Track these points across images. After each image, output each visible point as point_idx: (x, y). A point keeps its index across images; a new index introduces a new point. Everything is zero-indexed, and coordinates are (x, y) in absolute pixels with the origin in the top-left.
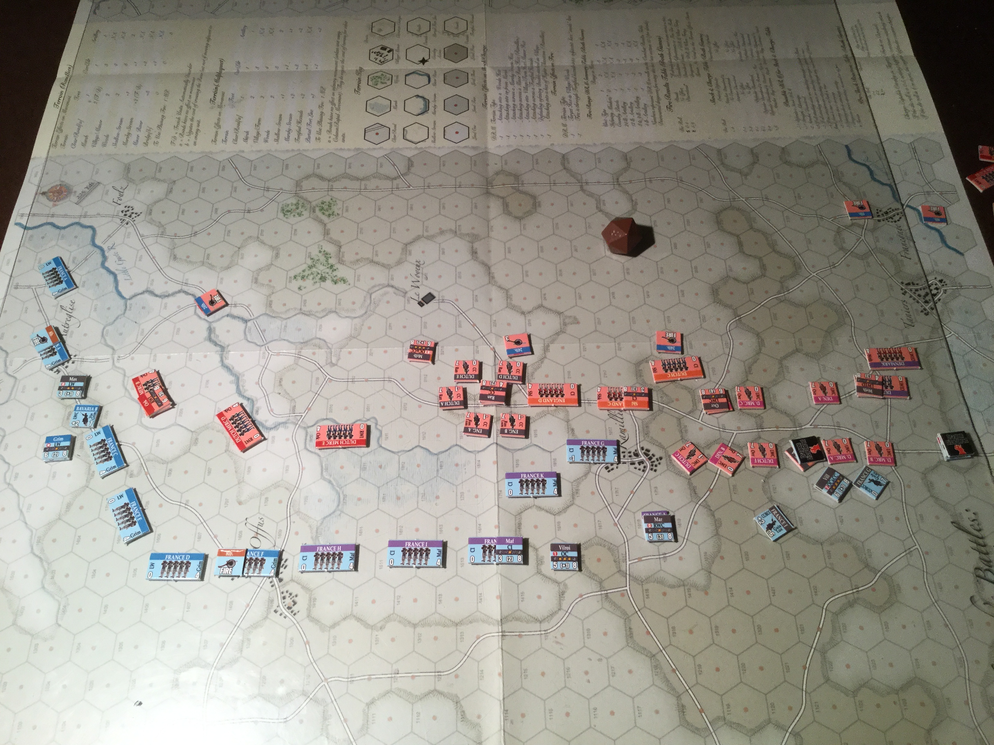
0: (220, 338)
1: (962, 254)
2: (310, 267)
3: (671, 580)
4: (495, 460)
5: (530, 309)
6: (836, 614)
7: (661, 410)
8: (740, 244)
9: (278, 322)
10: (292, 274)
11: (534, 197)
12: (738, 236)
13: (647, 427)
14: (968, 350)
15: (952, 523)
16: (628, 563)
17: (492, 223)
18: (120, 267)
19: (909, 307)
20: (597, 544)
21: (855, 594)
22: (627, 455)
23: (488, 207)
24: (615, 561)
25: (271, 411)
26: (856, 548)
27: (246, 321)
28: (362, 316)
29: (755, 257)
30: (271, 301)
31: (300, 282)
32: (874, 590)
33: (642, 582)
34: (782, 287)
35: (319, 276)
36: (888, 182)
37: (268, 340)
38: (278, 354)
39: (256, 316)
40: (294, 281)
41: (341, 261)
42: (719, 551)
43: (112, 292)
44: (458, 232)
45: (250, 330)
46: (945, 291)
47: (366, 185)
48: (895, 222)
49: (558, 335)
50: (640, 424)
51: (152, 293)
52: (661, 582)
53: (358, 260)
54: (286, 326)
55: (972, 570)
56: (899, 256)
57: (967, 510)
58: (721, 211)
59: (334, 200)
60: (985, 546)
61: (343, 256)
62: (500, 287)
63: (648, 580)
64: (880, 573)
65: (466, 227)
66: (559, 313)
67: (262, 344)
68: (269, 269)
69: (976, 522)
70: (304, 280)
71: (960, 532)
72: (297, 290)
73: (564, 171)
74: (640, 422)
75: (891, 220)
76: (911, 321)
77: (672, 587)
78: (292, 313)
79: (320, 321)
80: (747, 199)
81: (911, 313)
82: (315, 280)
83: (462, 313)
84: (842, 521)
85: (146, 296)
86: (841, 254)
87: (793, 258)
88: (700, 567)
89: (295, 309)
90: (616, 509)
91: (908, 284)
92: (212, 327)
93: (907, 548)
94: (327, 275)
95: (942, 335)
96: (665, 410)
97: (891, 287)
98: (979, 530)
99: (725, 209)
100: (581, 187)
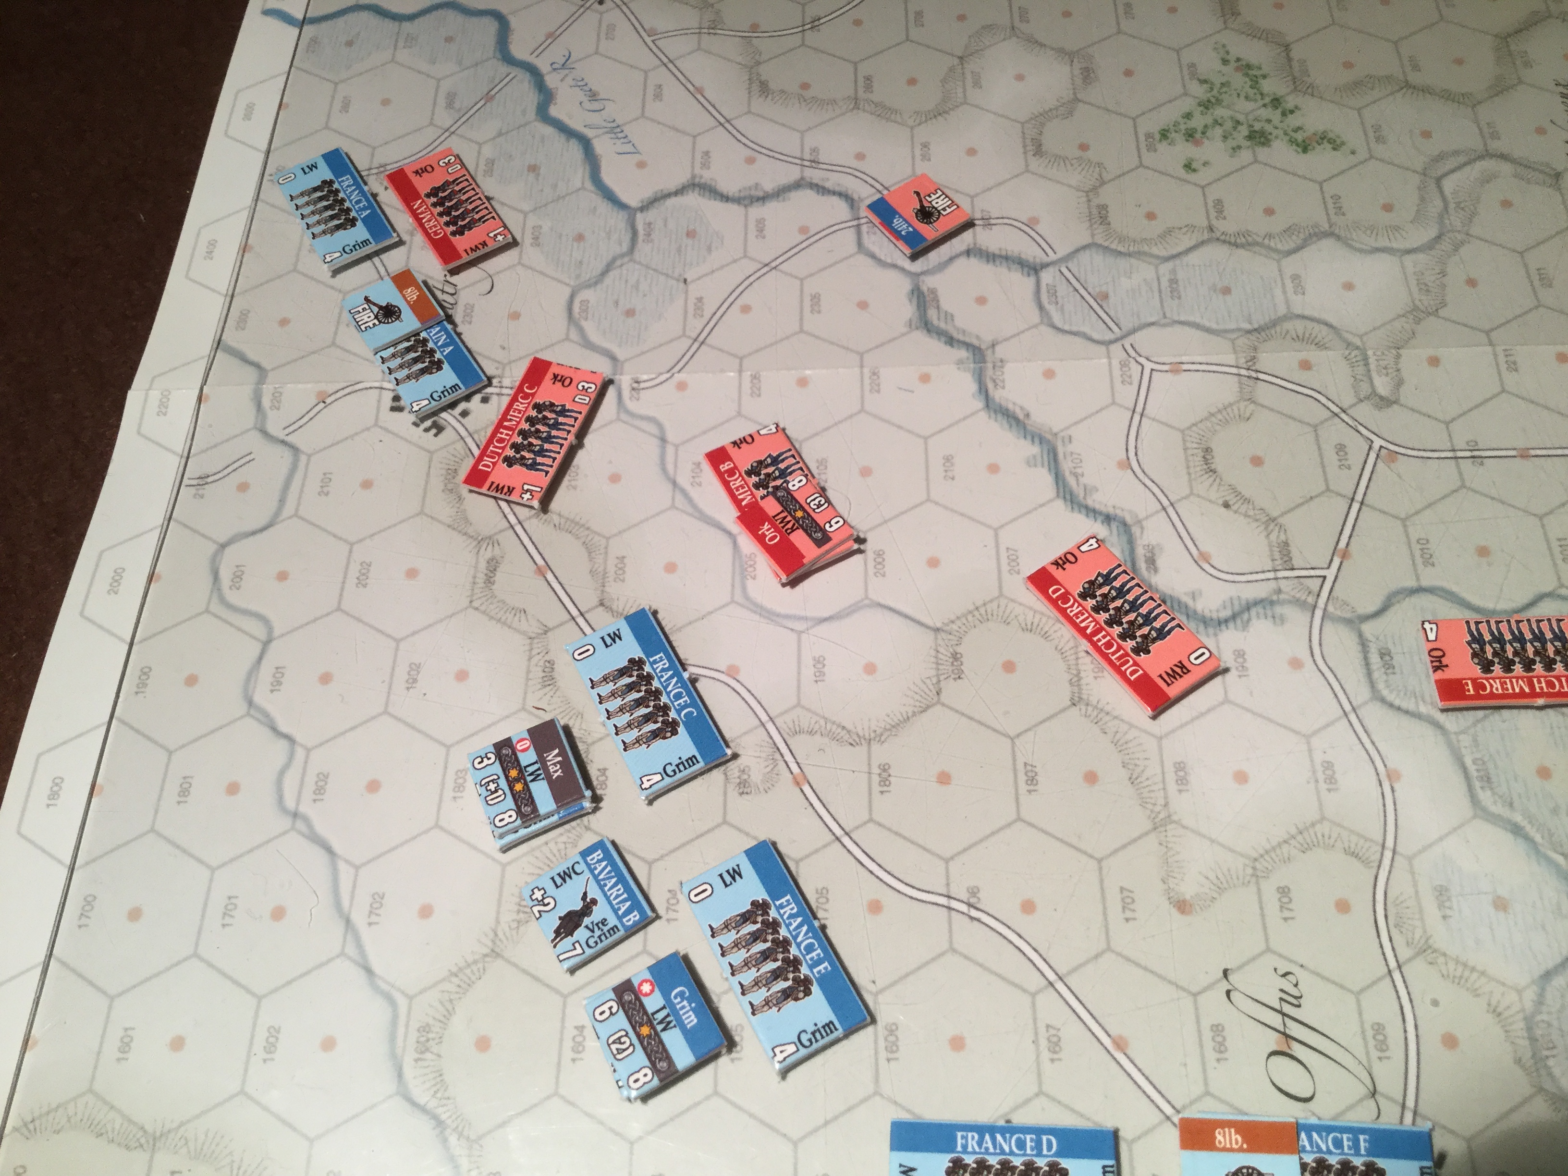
0: (959, 322)
2: (1206, 105)
9: (1144, 271)
10: (1152, 124)
18: (595, 119)
25: (1201, 559)
27: (1034, 269)
28: (1429, 247)
30: (1103, 208)
31: (1182, 150)
35: (1244, 131)
37: (1127, 324)
38: (1176, 368)
39: (1062, 252)
40: (1162, 147)
41: (1303, 86)
43: (583, 188)
45: (1053, 293)
51: (710, 191)
53: (1358, 84)
54: (1173, 281)
61: (1305, 73)
67: (1109, 336)
68: (1071, 113)
70: (1197, 143)
72: (1182, 173)
78: (1187, 242)
79: (1291, 265)
82: (1231, 143)
85: (692, 199)
89: (1191, 228)
92: (924, 288)
94: (1268, 128)
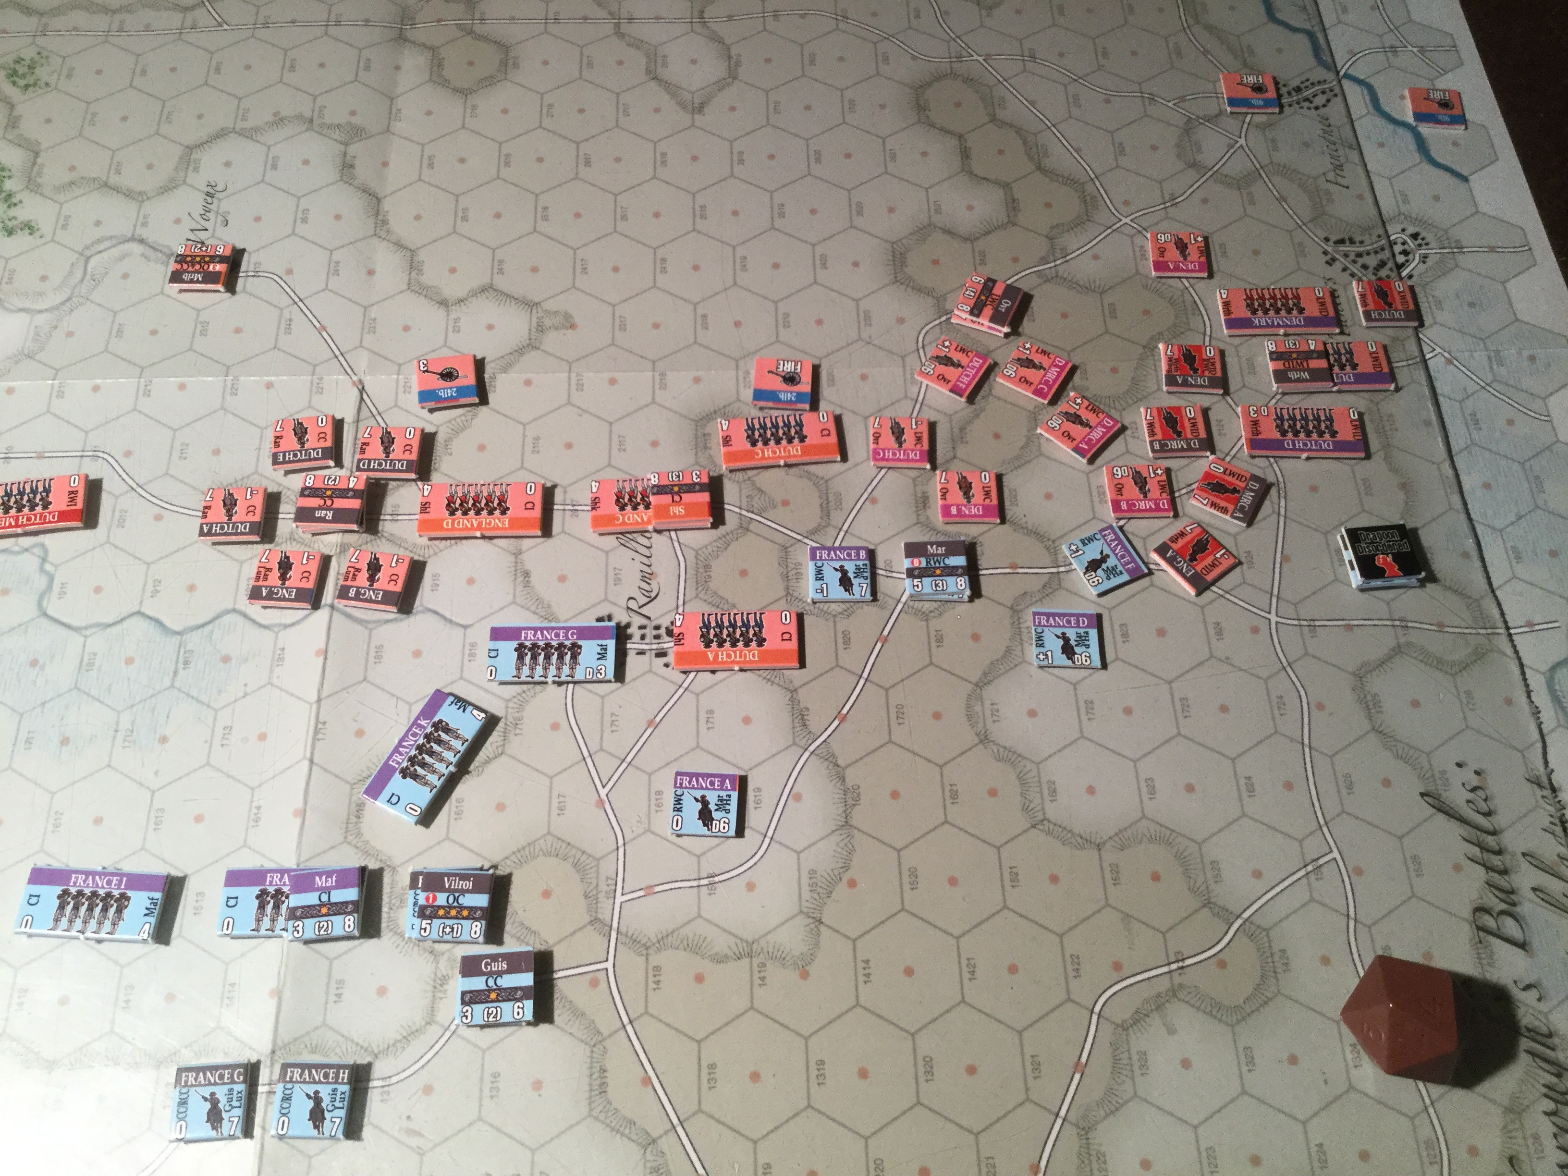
1: (1465, 179)
3: (722, 944)
4: (322, 646)
5: (462, 294)
6: (1124, 1027)
7: (744, 527)
8: (965, 154)
11: (504, 48)
12: (960, 137)
13: (707, 567)
14: (1472, 387)
15: (1422, 795)
16: (619, 899)
17: (400, 103)
20: (548, 854)
21: (1175, 974)
22: (650, 632)
23: (398, 68)
24: (586, 897)
26: (1181, 859)
28: (57, 308)
29: (997, 183)
32: (1222, 964)
33: (647, 948)
34: (1053, 248)
36: (1308, 26)
41: (32, 185)
42: (846, 867)
44: (316, 121)
46: (1424, 258)
47: (122, 22)
48: (1317, 108)
49: (522, 354)
50: (691, 560)
52: (694, 948)
53: (72, 183)
55: (1466, 912)
56: (1322, 180)
57: (1459, 765)
58: (929, 84)
59: (45, 53)
60: (1499, 852)
61: (40, 174)
62: (399, 245)
63: (663, 941)
64: (1239, 922)
65: (336, 114)
66: (531, 305)
69: (1480, 793)
71: (1440, 817)
74: (691, 555)
75: (1307, 104)
77: (720, 959)
80: (988, 58)
83: (298, 301)
84: (1152, 791)
86: (1192, 174)
87: (1083, 184)
88: (796, 910)
90: (607, 765)
91: (1341, 242)
93: (1308, 858)
95: (1417, 353)
96: (752, 527)
97: (1300, 250)
98: (1488, 814)
99: (939, 78)
100: (617, 26)
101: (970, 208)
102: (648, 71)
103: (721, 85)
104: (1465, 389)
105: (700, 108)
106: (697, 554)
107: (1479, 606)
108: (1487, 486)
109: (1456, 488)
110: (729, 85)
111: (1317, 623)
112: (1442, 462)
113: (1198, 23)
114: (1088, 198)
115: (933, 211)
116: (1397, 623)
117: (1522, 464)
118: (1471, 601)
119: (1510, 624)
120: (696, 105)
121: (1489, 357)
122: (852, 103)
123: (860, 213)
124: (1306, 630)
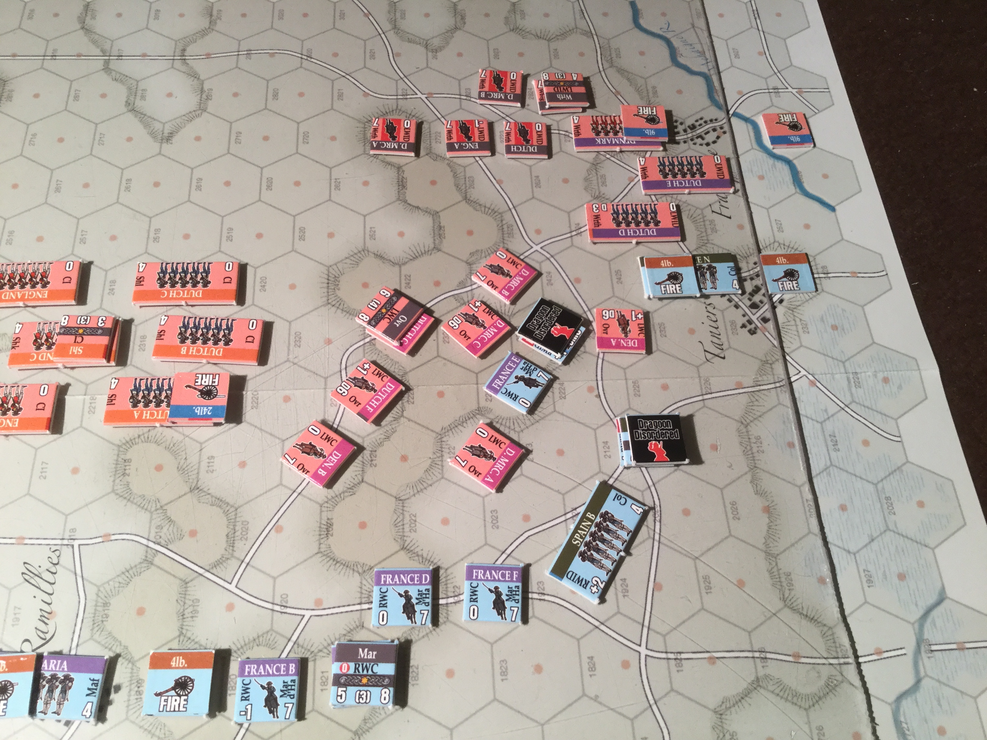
1: (833, 209)
7: (149, 560)
8: (402, 184)
12: (398, 168)
13: (106, 604)
14: (832, 408)
19: (719, 316)
29: (427, 211)
34: (471, 273)
36: (704, 69)
48: (708, 144)
50: (92, 596)
56: (708, 212)
73: (81, 32)
74: (92, 591)
76: (720, 346)
80: (429, 96)
81: (722, 330)
87: (502, 214)
95: (783, 376)
96: (157, 559)
100: (107, 62)
101: (401, 234)
102: (128, 104)
103: (190, 117)
104: (826, 411)
105: (168, 138)
106: (99, 590)
107: (833, 634)
108: (843, 508)
109: (813, 511)
110: (198, 116)
111: (683, 656)
112: (803, 485)
113: (612, 66)
114: (505, 227)
115: (367, 237)
116: (757, 655)
117: (876, 485)
118: (825, 629)
119: (859, 654)
120: (166, 134)
121: (848, 379)
122: (306, 135)
123: (302, 238)
124: (673, 662)
